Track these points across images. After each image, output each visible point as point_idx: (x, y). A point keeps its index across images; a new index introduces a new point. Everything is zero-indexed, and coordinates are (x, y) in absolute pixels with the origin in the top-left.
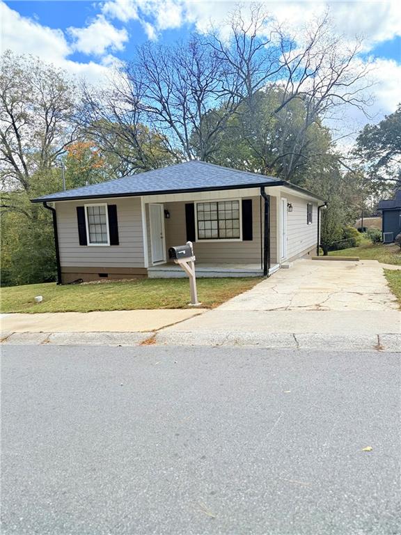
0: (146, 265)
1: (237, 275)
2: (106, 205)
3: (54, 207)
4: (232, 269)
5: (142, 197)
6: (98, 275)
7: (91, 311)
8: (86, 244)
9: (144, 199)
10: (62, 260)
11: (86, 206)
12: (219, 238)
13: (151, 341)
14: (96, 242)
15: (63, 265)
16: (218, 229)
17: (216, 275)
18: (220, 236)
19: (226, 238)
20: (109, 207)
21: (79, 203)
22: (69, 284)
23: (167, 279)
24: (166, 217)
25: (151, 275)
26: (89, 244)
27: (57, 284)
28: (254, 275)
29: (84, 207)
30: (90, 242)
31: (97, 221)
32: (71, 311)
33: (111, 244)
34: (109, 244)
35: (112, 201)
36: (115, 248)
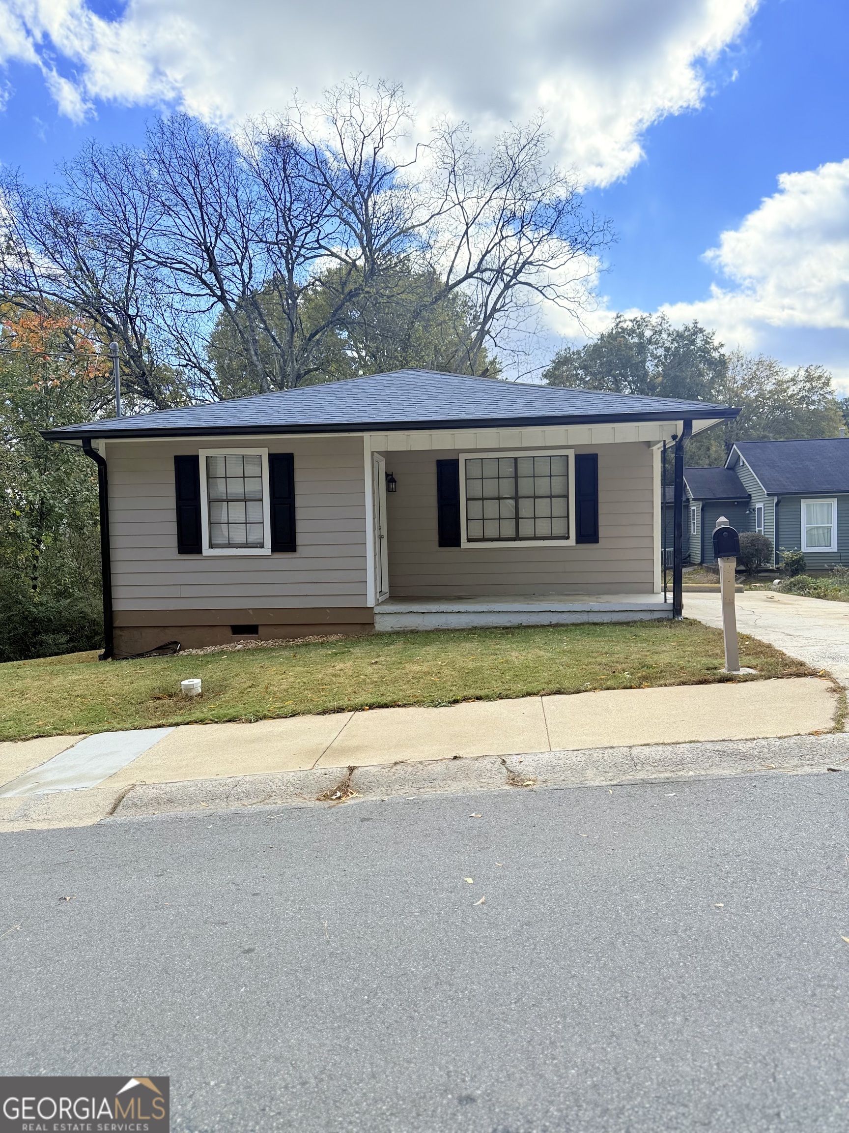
0: (371, 602)
2: (264, 453)
3: (102, 453)
5: (366, 435)
6: (229, 632)
9: (373, 442)
10: (118, 593)
11: (203, 454)
12: (517, 538)
14: (230, 546)
15: (119, 606)
16: (517, 518)
18: (522, 533)
19: (535, 538)
20: (273, 458)
21: (184, 445)
25: (383, 624)
26: (206, 551)
27: (103, 658)
29: (196, 458)
30: (212, 546)
33: (275, 549)
34: (267, 550)
35: (283, 443)
36: (284, 560)
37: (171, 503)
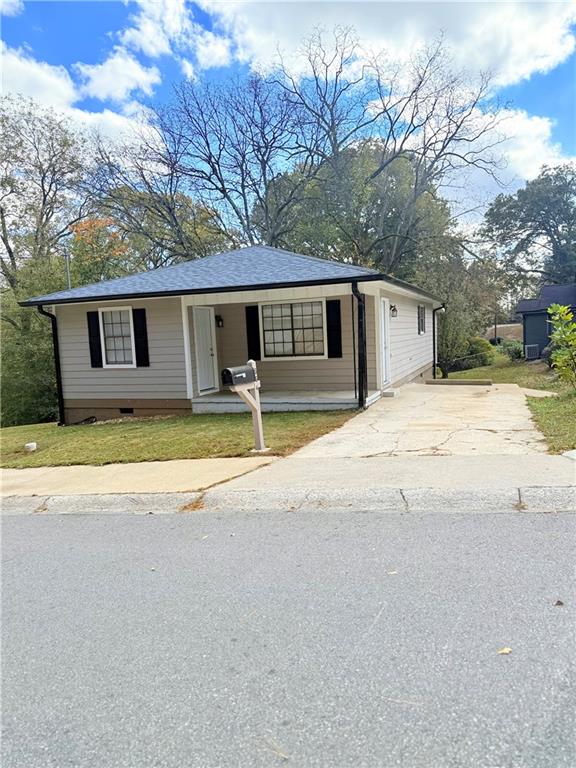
0: (190, 395)
1: (321, 408)
2: (130, 308)
3: (53, 313)
4: (314, 399)
5: (182, 297)
6: (118, 412)
7: (109, 463)
8: (101, 366)
9: (186, 300)
10: (66, 389)
11: (100, 311)
12: (294, 355)
13: (196, 505)
14: (116, 363)
15: (66, 396)
16: (293, 342)
17: (291, 408)
18: (296, 352)
19: (304, 355)
20: (135, 311)
21: (91, 306)
22: (77, 424)
23: (220, 415)
24: (218, 325)
25: (197, 409)
26: (105, 366)
27: (59, 425)
28: (344, 407)
29: (97, 313)
30: (107, 363)
31: (117, 332)
32: (79, 464)
33: (138, 365)
34: (134, 366)
35: (139, 303)
36: (143, 371)
37: (87, 339)
